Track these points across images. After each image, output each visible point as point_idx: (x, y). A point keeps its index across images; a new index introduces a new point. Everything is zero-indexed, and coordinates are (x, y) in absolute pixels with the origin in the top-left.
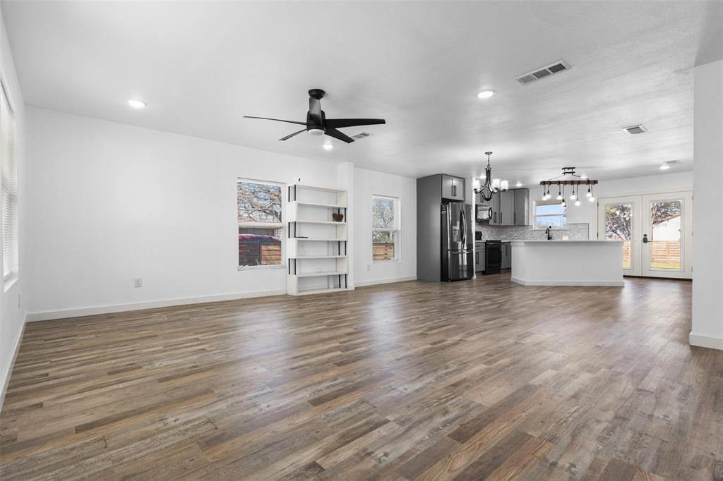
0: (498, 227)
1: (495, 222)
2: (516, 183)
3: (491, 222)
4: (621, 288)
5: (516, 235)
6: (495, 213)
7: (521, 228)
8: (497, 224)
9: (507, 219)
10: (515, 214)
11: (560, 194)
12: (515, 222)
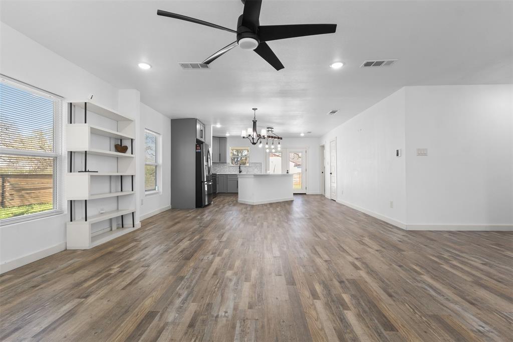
2: (226, 133)
4: (292, 201)
10: (220, 154)
11: (267, 144)
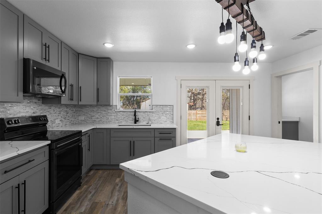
0: (75, 106)
1: (72, 99)
3: (65, 99)
5: (97, 116)
6: (72, 86)
7: (104, 108)
8: (75, 102)
9: (88, 97)
12: (98, 101)
